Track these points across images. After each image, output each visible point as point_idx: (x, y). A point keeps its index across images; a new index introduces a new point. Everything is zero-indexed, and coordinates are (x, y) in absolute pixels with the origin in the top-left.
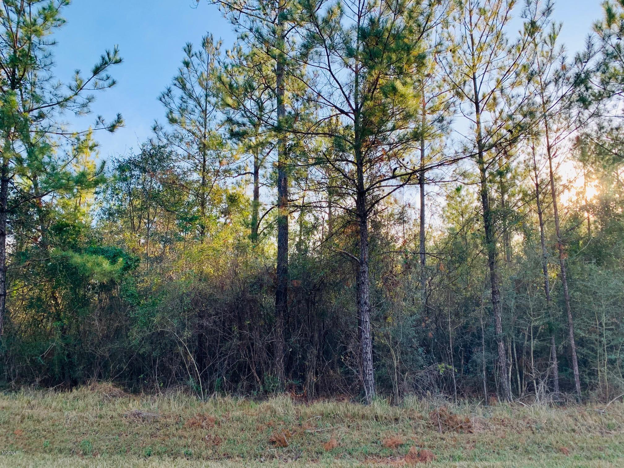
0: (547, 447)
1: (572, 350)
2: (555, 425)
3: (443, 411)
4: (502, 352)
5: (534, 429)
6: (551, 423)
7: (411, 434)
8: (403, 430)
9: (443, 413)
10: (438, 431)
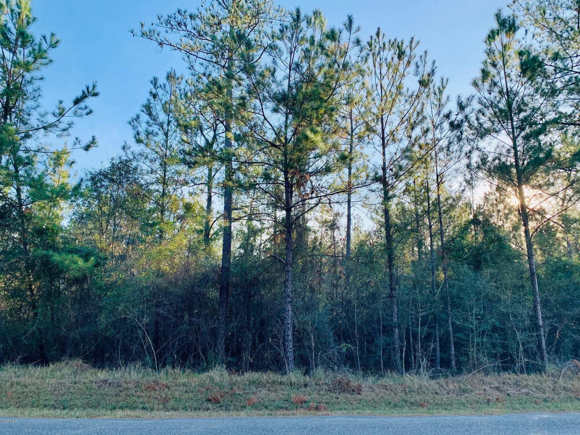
0: (412, 403)
1: (450, 334)
2: (424, 389)
3: (342, 379)
4: (396, 336)
5: (407, 392)
6: (421, 388)
7: (315, 396)
8: (309, 393)
9: (342, 381)
10: (336, 393)
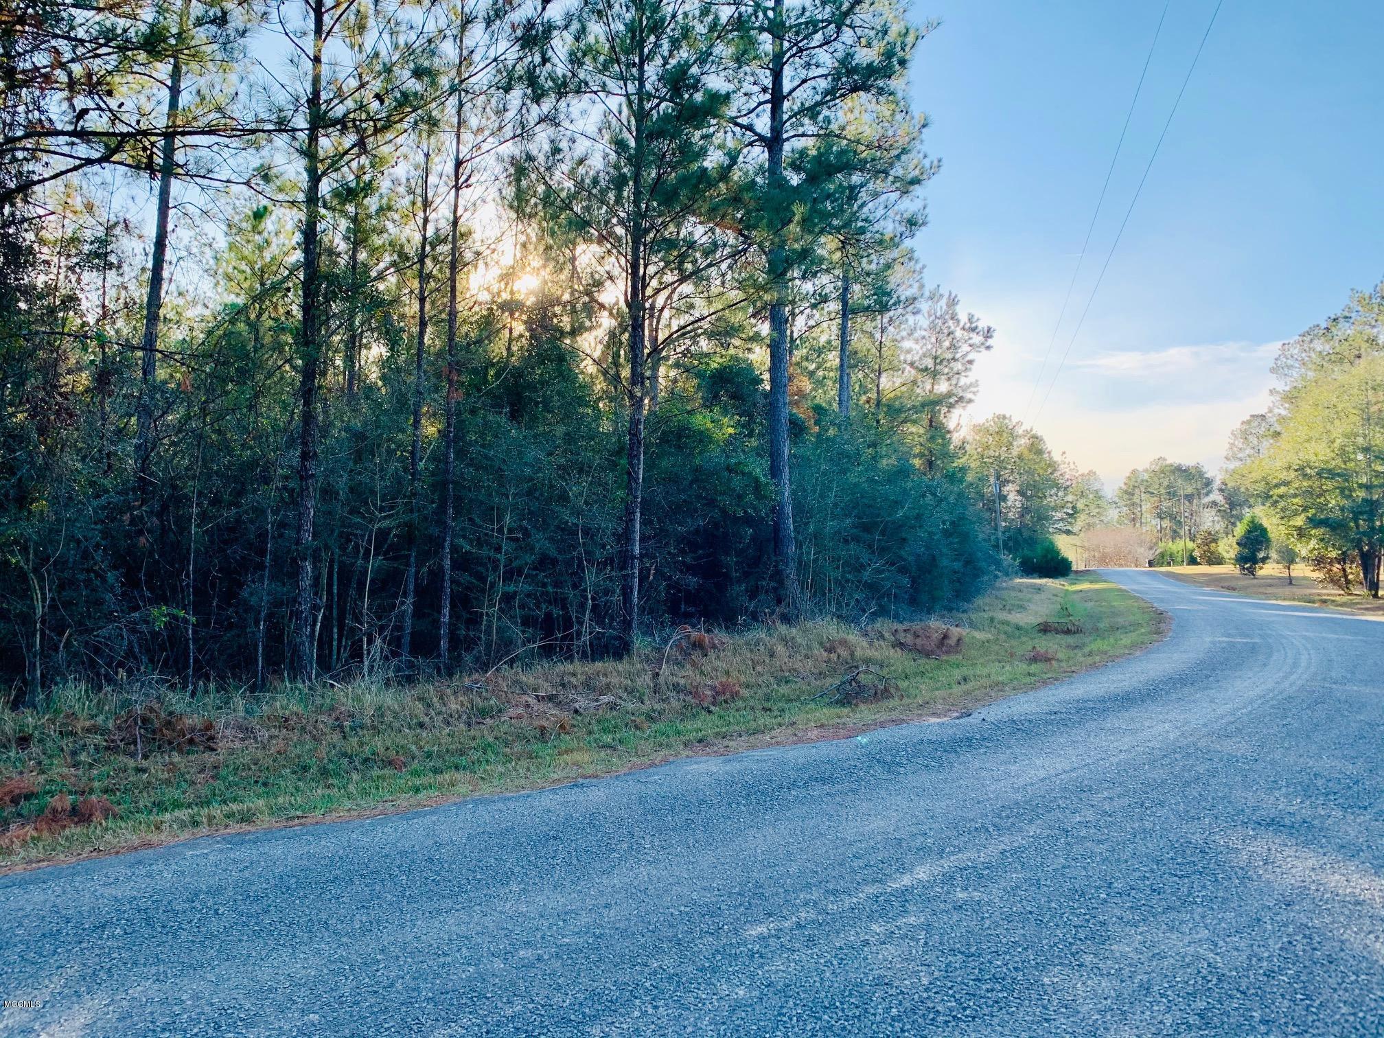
0: (366, 760)
1: (444, 576)
2: (388, 718)
4: (306, 582)
6: (382, 716)
8: (40, 763)
9: (152, 716)
10: (133, 755)
